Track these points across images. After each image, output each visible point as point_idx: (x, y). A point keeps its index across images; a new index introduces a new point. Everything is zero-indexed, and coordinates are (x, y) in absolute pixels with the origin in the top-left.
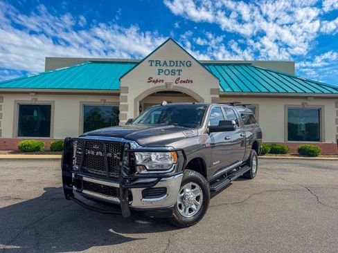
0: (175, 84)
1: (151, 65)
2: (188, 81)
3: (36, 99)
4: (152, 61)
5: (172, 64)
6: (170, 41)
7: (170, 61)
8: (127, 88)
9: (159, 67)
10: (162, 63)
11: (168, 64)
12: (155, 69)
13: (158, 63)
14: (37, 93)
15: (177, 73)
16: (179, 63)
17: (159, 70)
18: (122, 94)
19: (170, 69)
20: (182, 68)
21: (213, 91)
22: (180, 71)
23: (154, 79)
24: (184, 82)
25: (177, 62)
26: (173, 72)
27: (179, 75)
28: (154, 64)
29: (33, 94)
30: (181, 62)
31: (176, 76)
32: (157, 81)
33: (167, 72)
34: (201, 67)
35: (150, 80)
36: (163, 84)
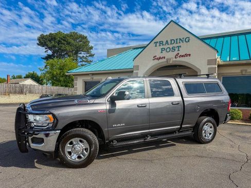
0: (174, 59)
1: (156, 46)
2: (186, 55)
3: (93, 78)
4: (156, 43)
5: (173, 42)
6: (172, 23)
7: (171, 40)
8: (138, 66)
9: (162, 47)
10: (164, 43)
11: (169, 43)
12: (159, 48)
13: (161, 43)
14: (93, 74)
15: (177, 49)
16: (178, 40)
17: (162, 49)
18: (134, 71)
19: (171, 46)
20: (181, 44)
21: (210, 62)
22: (178, 47)
23: (158, 57)
24: (183, 56)
25: (177, 39)
26: (173, 49)
27: (179, 50)
28: (158, 45)
29: (91, 75)
30: (180, 39)
31: (176, 52)
32: (160, 58)
33: (168, 50)
34: (200, 42)
35: (155, 58)
36: (165, 60)
